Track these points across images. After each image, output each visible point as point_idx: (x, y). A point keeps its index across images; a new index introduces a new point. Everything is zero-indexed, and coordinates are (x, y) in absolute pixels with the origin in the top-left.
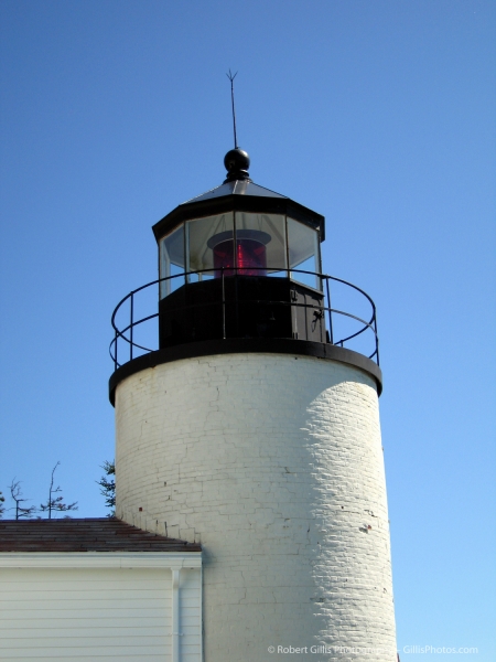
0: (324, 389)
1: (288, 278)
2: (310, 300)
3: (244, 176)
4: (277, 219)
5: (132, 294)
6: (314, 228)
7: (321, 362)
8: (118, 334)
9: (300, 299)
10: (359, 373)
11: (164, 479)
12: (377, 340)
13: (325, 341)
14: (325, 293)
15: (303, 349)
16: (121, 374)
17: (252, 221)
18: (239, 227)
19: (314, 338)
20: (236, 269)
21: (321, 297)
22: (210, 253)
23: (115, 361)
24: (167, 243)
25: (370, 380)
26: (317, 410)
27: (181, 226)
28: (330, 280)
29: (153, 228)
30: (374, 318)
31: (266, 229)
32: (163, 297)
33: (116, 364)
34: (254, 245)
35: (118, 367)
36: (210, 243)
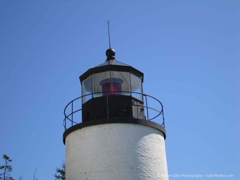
1: (131, 96)
2: (139, 104)
3: (113, 59)
4: (127, 74)
5: (72, 101)
6: (140, 78)
7: (144, 127)
8: (66, 117)
9: (135, 103)
10: (158, 131)
11: (85, 171)
12: (164, 119)
13: (144, 119)
15: (136, 122)
16: (68, 132)
17: (116, 74)
18: (112, 77)
19: (140, 118)
20: (112, 92)
21: (143, 103)
22: (101, 87)
23: (65, 127)
24: (85, 83)
25: (162, 134)
26: (143, 145)
27: (91, 76)
28: (147, 96)
29: (80, 77)
30: (162, 110)
31: (121, 78)
32: (83, 103)
33: (65, 128)
34: (117, 84)
35: (66, 130)
36: (100, 84)
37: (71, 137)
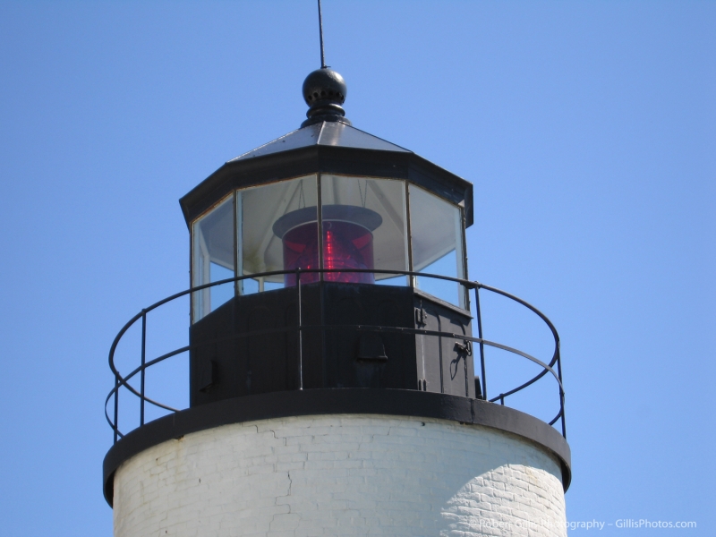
0: (471, 476)
1: (411, 288)
2: (447, 325)
3: (335, 116)
4: (392, 188)
5: (143, 313)
6: (455, 204)
7: (466, 430)
8: (120, 381)
9: (431, 322)
10: (532, 450)
12: (562, 394)
13: (472, 395)
14: (473, 313)
15: (435, 408)
16: (125, 449)
17: (348, 190)
18: (328, 200)
19: (454, 389)
20: (322, 271)
21: (468, 319)
22: (279, 245)
23: (115, 427)
24: (204, 228)
25: (550, 462)
26: (459, 512)
27: (230, 197)
28: (481, 291)
29: (183, 202)
30: (557, 357)
31: (372, 204)
32: (196, 320)
33: (116, 433)
34: (352, 230)
35: (119, 438)
36: (278, 227)
37: (139, 472)
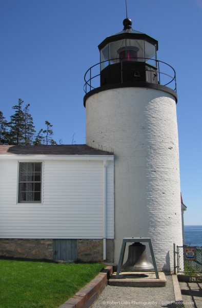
0: (154, 98)
1: (145, 62)
2: (152, 69)
3: (129, 28)
4: (140, 42)
5: (90, 69)
6: (154, 45)
7: (156, 91)
8: (87, 82)
9: (149, 69)
10: (169, 95)
11: (101, 131)
12: (176, 84)
13: (157, 84)
14: (158, 67)
16: (88, 96)
17: (132, 43)
18: (128, 45)
19: (153, 82)
20: (127, 58)
21: (157, 69)
22: (118, 55)
23: (86, 92)
24: (103, 53)
25: (173, 97)
26: (154, 107)
27: (108, 45)
28: (159, 62)
29: (98, 46)
30: (175, 77)
31: (137, 46)
32: (102, 69)
34: (133, 51)
35: (86, 94)
36: (118, 51)
37: (90, 100)
